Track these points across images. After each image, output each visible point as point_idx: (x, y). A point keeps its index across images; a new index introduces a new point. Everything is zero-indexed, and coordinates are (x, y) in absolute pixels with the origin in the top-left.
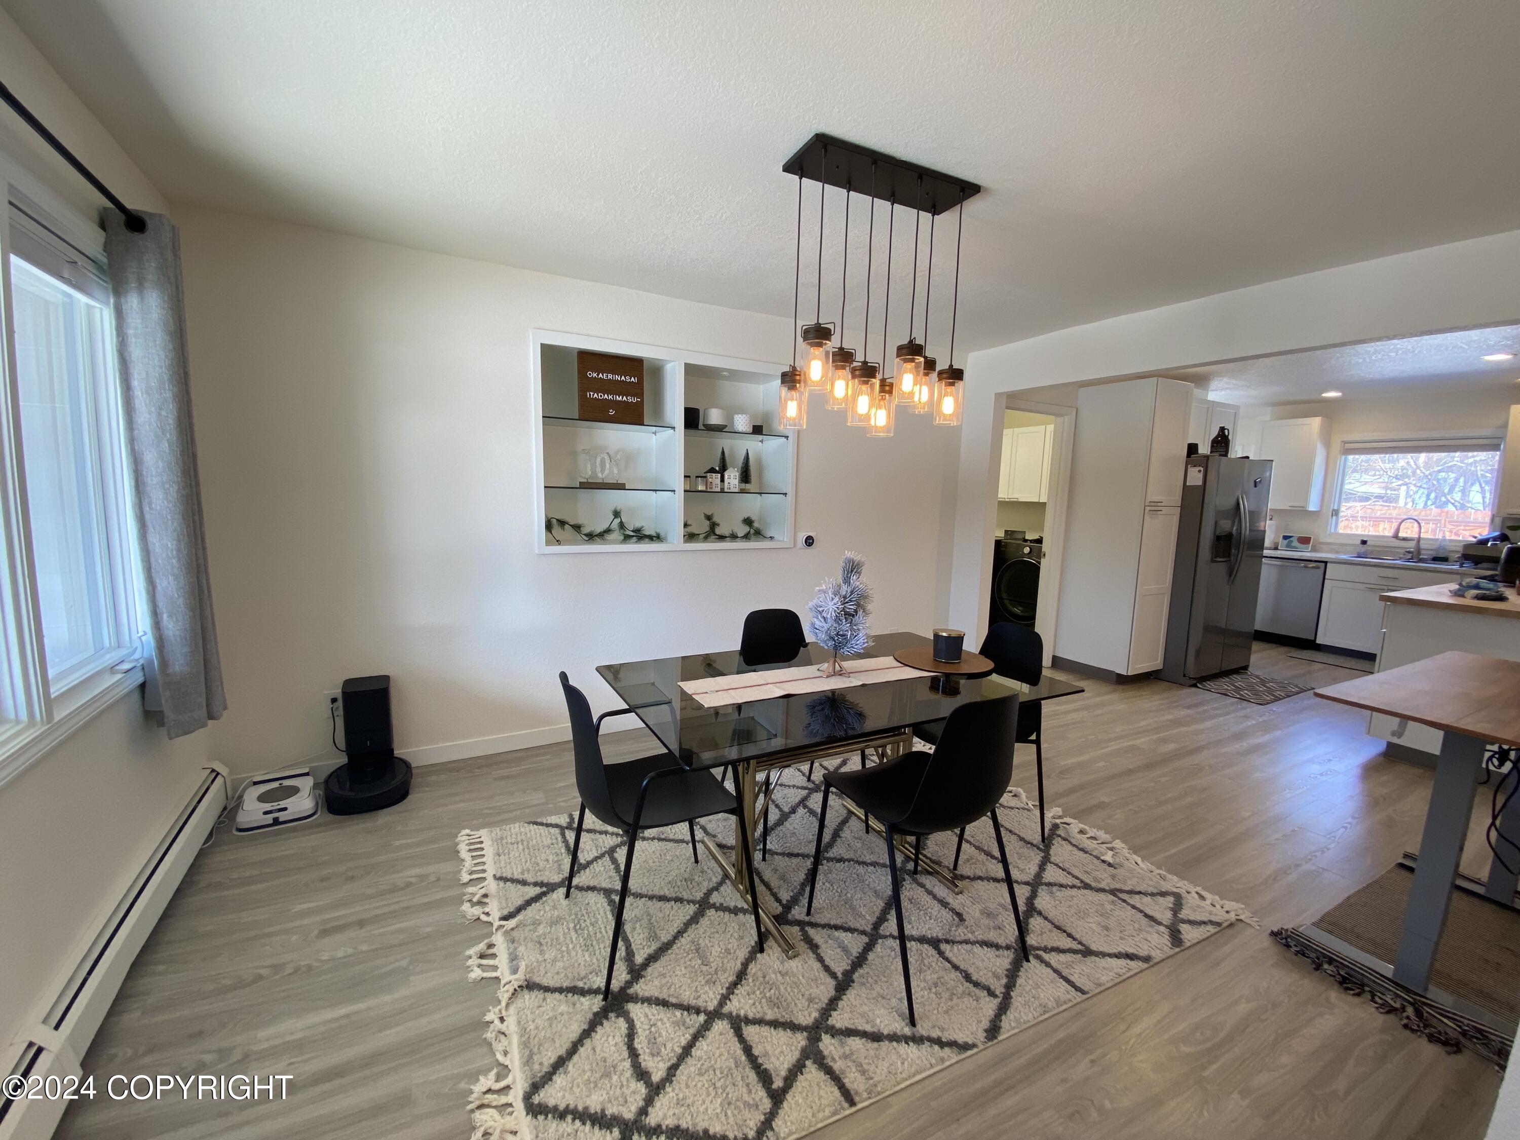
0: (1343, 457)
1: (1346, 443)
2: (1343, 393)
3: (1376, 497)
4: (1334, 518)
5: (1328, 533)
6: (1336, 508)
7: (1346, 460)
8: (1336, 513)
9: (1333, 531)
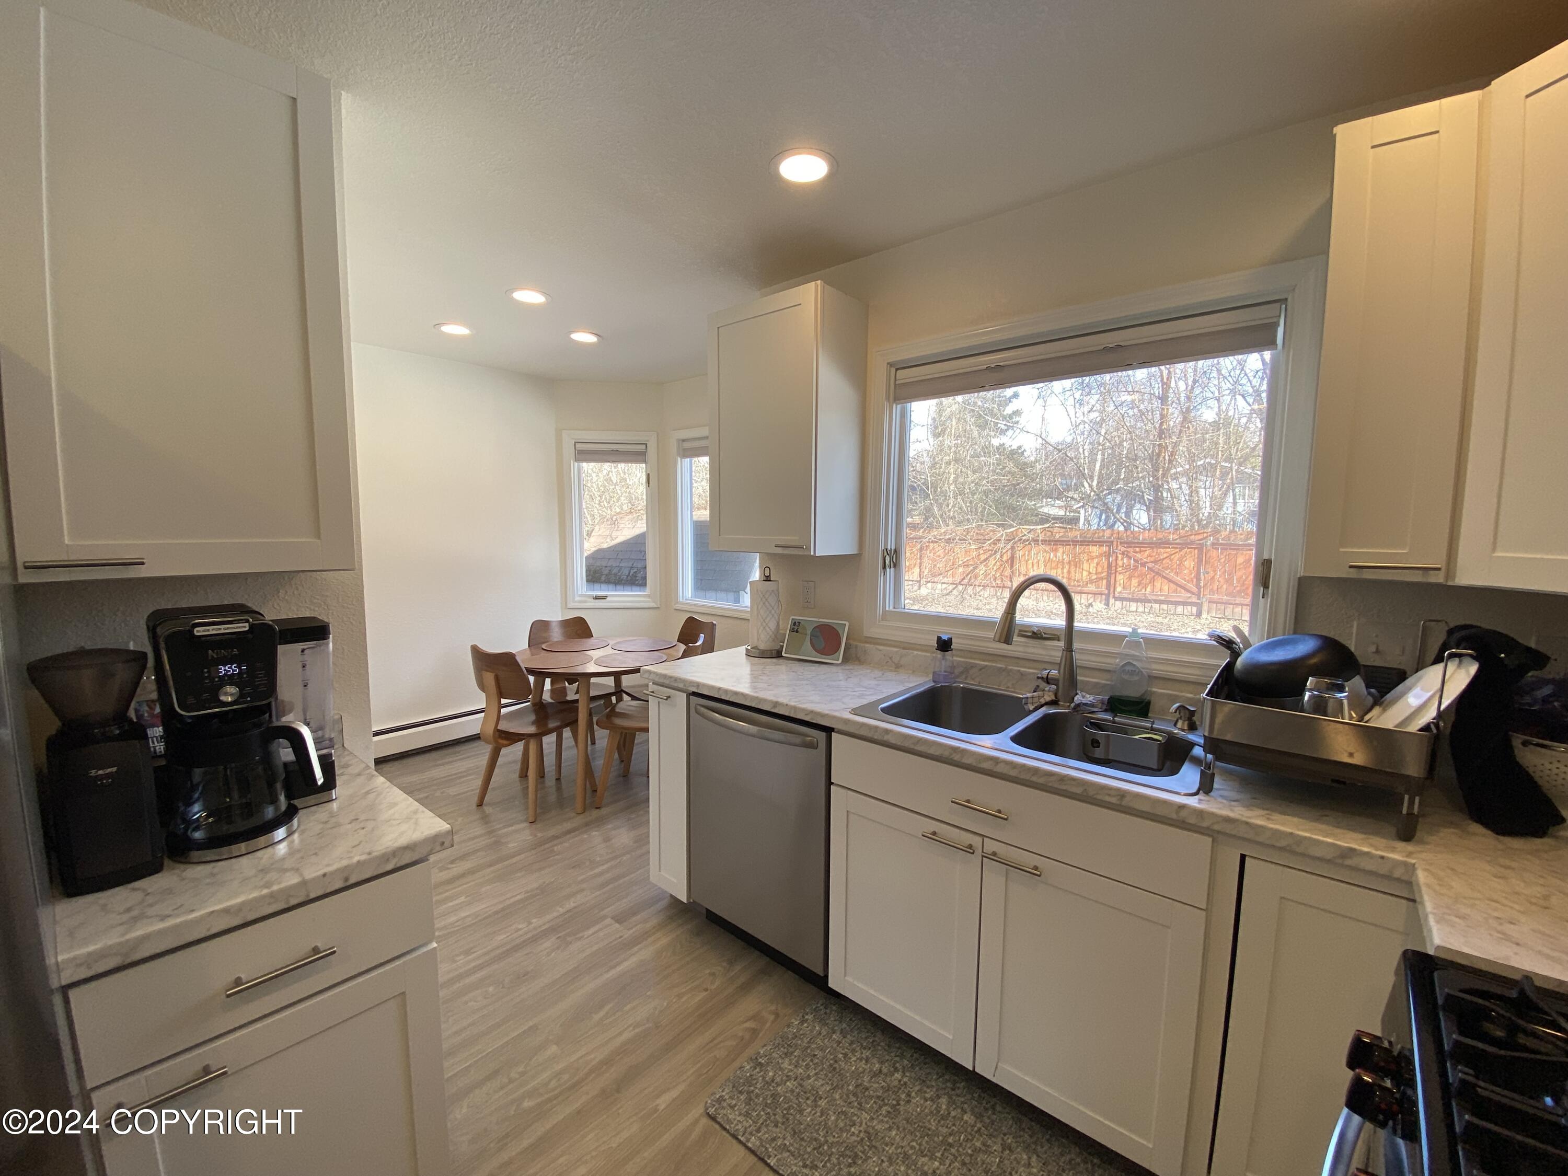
0: (897, 409)
1: (898, 367)
2: (834, 160)
3: (1053, 519)
4: (890, 572)
5: (880, 610)
6: (891, 546)
7: (904, 416)
8: (893, 559)
9: (889, 607)
